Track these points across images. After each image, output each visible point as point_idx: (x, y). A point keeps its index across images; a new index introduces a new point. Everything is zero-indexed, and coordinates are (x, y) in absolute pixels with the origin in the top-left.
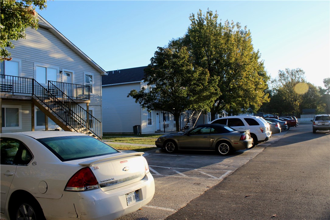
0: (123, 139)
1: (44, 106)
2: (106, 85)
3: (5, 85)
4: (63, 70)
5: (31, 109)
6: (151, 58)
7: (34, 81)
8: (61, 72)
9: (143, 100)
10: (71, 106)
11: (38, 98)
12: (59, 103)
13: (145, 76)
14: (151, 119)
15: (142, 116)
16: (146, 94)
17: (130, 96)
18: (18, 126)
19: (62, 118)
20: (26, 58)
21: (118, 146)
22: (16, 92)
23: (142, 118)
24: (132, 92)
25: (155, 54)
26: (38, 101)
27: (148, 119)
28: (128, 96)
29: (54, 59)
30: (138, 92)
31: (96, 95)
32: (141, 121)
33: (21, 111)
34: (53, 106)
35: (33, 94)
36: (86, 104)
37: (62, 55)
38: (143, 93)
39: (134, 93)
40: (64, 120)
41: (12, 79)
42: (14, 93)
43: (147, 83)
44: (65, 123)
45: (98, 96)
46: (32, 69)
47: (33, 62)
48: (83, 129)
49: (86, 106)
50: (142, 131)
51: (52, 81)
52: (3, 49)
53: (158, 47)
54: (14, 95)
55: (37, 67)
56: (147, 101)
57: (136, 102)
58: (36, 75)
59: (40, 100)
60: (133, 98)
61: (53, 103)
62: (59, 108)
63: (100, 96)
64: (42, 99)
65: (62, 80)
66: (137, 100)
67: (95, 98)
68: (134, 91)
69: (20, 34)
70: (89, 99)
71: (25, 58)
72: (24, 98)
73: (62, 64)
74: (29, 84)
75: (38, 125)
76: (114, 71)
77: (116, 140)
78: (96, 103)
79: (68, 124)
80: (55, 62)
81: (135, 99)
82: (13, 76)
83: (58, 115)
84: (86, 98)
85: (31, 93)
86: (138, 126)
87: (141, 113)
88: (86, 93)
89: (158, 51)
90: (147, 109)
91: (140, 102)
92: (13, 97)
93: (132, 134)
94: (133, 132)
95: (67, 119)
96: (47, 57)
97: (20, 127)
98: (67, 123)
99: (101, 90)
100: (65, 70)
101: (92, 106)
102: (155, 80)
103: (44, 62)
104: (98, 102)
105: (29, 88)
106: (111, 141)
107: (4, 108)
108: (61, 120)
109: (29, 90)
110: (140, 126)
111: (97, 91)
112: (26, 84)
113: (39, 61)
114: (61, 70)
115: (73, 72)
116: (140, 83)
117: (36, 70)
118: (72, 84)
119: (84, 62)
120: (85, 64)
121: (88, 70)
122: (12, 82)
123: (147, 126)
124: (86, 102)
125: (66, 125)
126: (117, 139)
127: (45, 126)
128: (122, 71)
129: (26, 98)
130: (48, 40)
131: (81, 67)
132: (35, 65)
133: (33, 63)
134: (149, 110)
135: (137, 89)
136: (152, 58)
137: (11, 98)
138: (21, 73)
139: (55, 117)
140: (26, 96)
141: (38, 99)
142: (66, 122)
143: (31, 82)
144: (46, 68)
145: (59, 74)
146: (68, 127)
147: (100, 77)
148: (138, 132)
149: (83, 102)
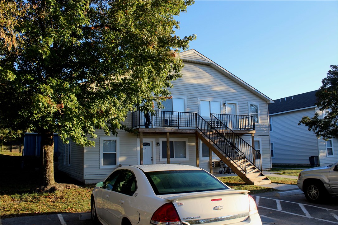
0: (293, 172)
1: (206, 138)
2: (277, 113)
3: (172, 120)
4: (227, 102)
5: (195, 141)
6: (323, 79)
7: (197, 115)
8: (224, 104)
9: (317, 127)
10: (236, 137)
11: (201, 130)
12: (221, 135)
13: (317, 100)
14: (332, 148)
15: (319, 145)
16: (320, 121)
17: (301, 124)
18: (185, 157)
19: (222, 150)
20: (191, 95)
21: (281, 179)
22: (181, 127)
23: (319, 148)
24: (304, 118)
25: (328, 73)
26: (201, 133)
27: (328, 148)
28: (299, 124)
29: (217, 92)
30: (310, 118)
31: (263, 125)
32: (318, 151)
33: (188, 143)
34: (215, 138)
35: (197, 127)
36: (251, 135)
37: (224, 87)
38: (316, 119)
39: (306, 120)
40: (224, 152)
41: (177, 114)
42: (180, 127)
43: (321, 107)
44: (224, 155)
45: (266, 126)
46: (197, 104)
47: (197, 97)
48: (243, 160)
49: (251, 136)
50: (320, 162)
51: (215, 114)
52: (165, 90)
53: (331, 66)
54: (180, 129)
55: (201, 102)
56: (322, 129)
57: (310, 130)
58: (200, 109)
59: (203, 133)
60: (306, 125)
61: (215, 135)
62: (220, 140)
63: (267, 125)
64: (204, 132)
65: (226, 112)
66: (311, 127)
67: (262, 127)
68: (306, 117)
69: (178, 74)
70: (254, 129)
71: (189, 94)
72: (189, 132)
73: (225, 96)
74: (193, 118)
75: (203, 156)
76: (286, 98)
77: (284, 173)
78: (263, 133)
79: (228, 156)
80: (218, 95)
81: (308, 127)
82: (178, 112)
83: (218, 147)
84: (250, 129)
85: (195, 126)
86: (314, 156)
87: (318, 142)
88: (251, 123)
89: (332, 70)
90: (322, 137)
91: (313, 129)
92: (179, 131)
93: (308, 165)
94: (309, 163)
95: (227, 151)
96: (211, 91)
97: (187, 159)
98: (226, 155)
99: (269, 119)
100: (228, 102)
101: (259, 136)
102: (329, 104)
103: (208, 96)
104: (266, 132)
105: (193, 122)
106: (277, 174)
107: (173, 141)
108: (221, 152)
109: (193, 124)
110: (317, 157)
111: (263, 120)
112: (190, 118)
113: (203, 96)
114: (224, 102)
115: (237, 103)
116: (314, 108)
117: (200, 104)
118: (237, 115)
119: (248, 92)
120: (249, 94)
121: (253, 100)
122: (177, 117)
123: (327, 157)
124: (250, 132)
125: (226, 157)
126: (287, 171)
127: (209, 157)
128: (295, 97)
129: (190, 132)
130: (210, 75)
131: (245, 96)
132: (199, 100)
133: (197, 99)
134: (326, 138)
135: (310, 115)
136: (325, 79)
137: (177, 132)
138: (187, 109)
139: (215, 149)
140: (190, 130)
141: (201, 132)
142: (225, 153)
143: (195, 116)
144: (210, 101)
145: (222, 106)
146: (227, 158)
147: (266, 106)
148: (315, 163)
149: (247, 133)
